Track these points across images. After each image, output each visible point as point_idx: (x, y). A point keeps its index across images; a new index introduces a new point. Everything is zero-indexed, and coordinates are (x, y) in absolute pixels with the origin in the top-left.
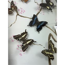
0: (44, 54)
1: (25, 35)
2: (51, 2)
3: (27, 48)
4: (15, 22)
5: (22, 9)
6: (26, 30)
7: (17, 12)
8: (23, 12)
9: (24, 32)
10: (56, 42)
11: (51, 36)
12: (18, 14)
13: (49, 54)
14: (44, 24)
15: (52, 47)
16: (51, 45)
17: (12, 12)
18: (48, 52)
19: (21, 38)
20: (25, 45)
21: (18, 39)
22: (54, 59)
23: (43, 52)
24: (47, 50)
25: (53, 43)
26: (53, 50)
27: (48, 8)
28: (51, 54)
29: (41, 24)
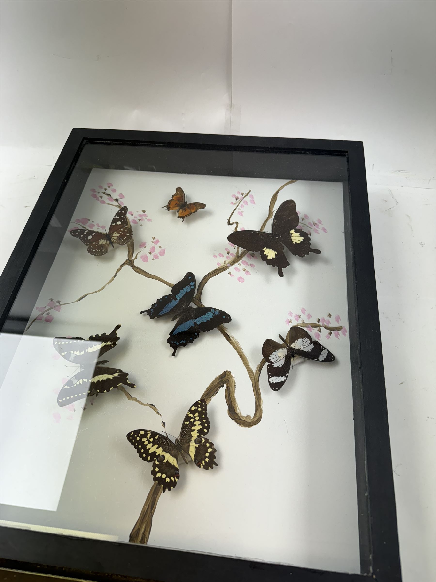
4: (104, 288)
5: (157, 242)
7: (131, 253)
10: (232, 419)
11: (225, 386)
12: (132, 259)
13: (161, 455)
14: (211, 319)
15: (193, 430)
16: (192, 420)
17: (106, 250)
18: (158, 448)
19: (83, 352)
20: (81, 383)
21: (69, 352)
22: (172, 488)
23: (136, 436)
24: (156, 436)
25: (207, 418)
26: (191, 445)
27: (269, 257)
28: (167, 461)
29: (199, 319)
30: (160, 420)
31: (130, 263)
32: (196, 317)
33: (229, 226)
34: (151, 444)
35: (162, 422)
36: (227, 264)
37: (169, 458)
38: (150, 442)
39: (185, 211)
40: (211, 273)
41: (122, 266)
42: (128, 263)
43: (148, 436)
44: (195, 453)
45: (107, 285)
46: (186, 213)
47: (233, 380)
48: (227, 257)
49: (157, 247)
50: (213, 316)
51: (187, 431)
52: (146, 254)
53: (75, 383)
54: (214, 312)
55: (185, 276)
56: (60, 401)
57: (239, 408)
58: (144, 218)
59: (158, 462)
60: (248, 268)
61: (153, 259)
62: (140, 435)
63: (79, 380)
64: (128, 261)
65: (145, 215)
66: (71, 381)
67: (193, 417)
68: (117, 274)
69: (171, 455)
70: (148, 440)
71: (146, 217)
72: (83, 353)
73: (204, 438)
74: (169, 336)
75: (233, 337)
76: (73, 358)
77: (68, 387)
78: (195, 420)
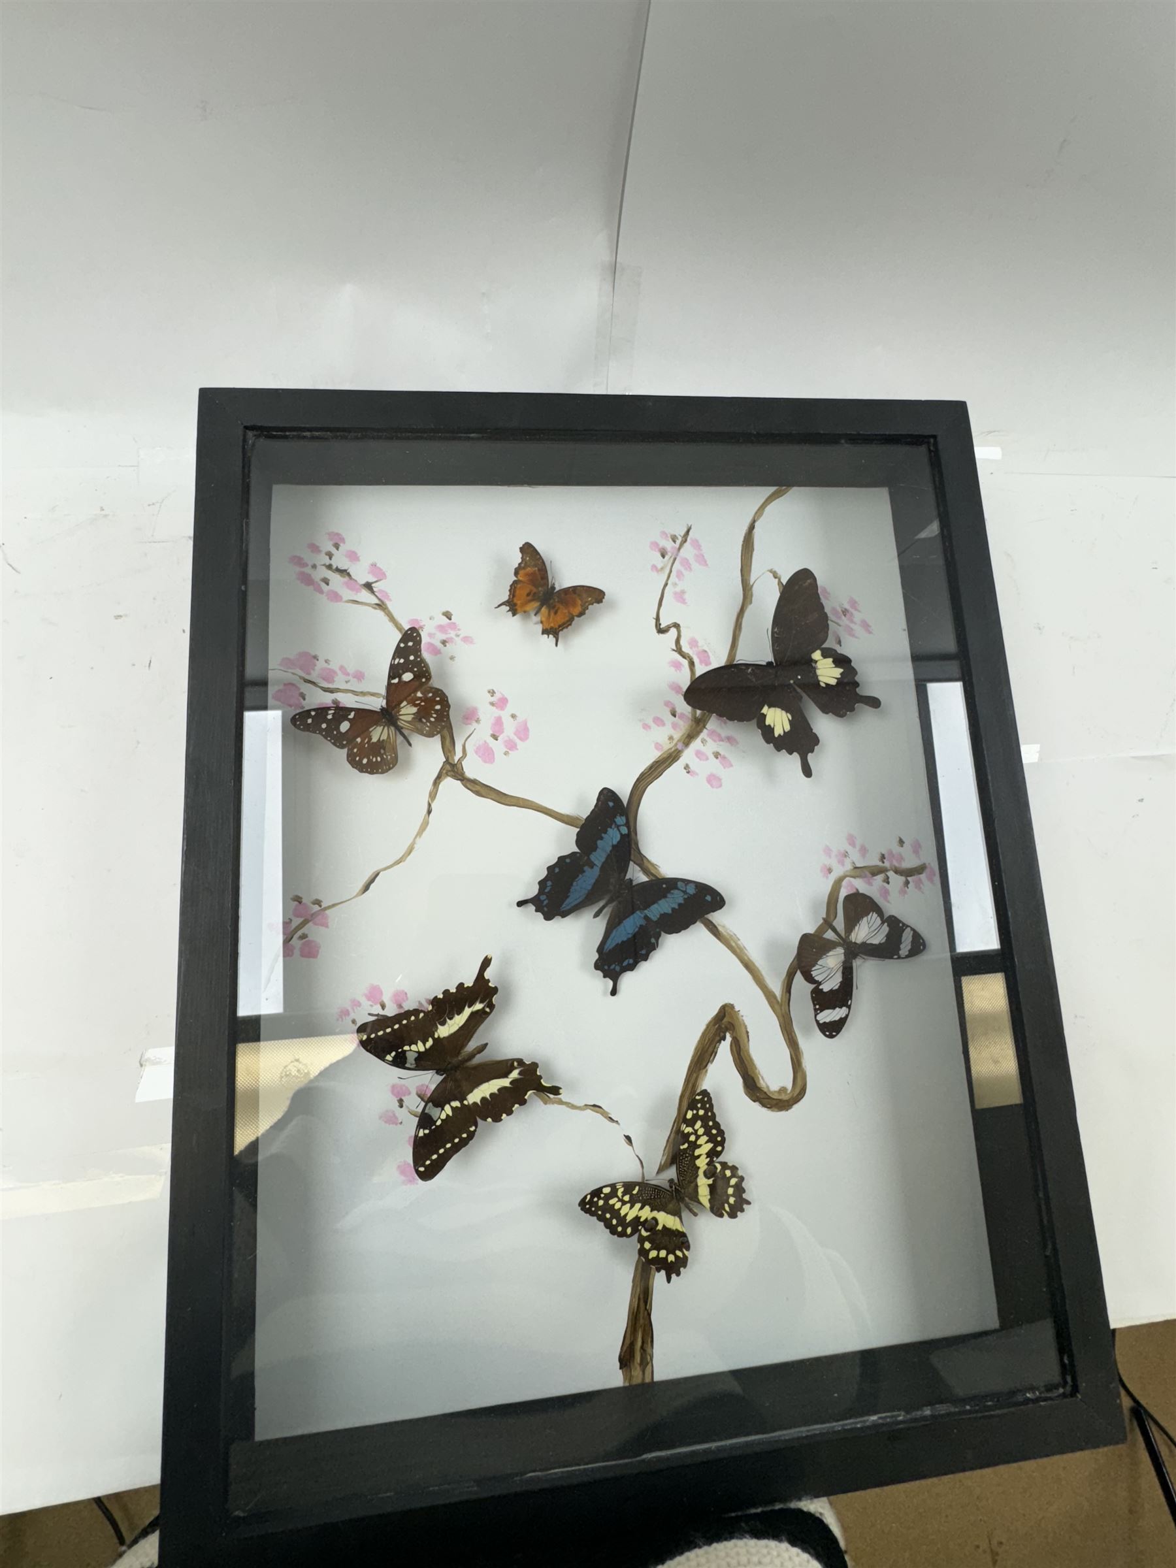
0: (601, 1218)
1: (467, 1012)
2: (826, 653)
3: (464, 1143)
4: (410, 851)
5: (502, 703)
6: (486, 963)
7: (448, 746)
8: (511, 746)
9: (469, 983)
10: (754, 1101)
11: (729, 1038)
12: (456, 759)
13: (649, 1219)
14: (680, 905)
15: (699, 1157)
16: (692, 1138)
17: (393, 755)
18: (641, 1208)
19: (430, 1040)
20: (451, 1114)
21: (400, 1050)
22: (682, 1269)
23: (596, 1199)
24: (634, 1190)
25: (717, 1125)
26: (699, 1185)
27: (778, 732)
28: (664, 1226)
29: (654, 907)
30: (619, 1133)
31: (454, 771)
32: (647, 906)
33: (661, 635)
34: (628, 1205)
35: (625, 1136)
36: (676, 744)
37: (665, 1220)
38: (624, 1203)
39: (556, 613)
40: (645, 774)
41: (438, 781)
42: (450, 771)
43: (620, 1194)
44: (709, 1197)
45: (418, 838)
46: (560, 618)
47: (740, 1020)
48: (674, 726)
49: (505, 715)
50: (685, 899)
51: (687, 1161)
52: (485, 742)
53: (437, 1117)
54: (684, 889)
55: (598, 799)
56: (422, 1169)
57: (762, 1078)
58: (452, 634)
59: (646, 1230)
60: (723, 748)
61: (506, 753)
62: (602, 1195)
63: (443, 1109)
64: (448, 767)
65: (454, 626)
66: (426, 1114)
67: (693, 1131)
68: (433, 806)
69: (668, 1213)
70: (620, 1200)
71: (459, 633)
72: (430, 1043)
73: (720, 1163)
74: (596, 956)
75: (724, 927)
76: (414, 1062)
77: (427, 1131)
78: (698, 1137)
